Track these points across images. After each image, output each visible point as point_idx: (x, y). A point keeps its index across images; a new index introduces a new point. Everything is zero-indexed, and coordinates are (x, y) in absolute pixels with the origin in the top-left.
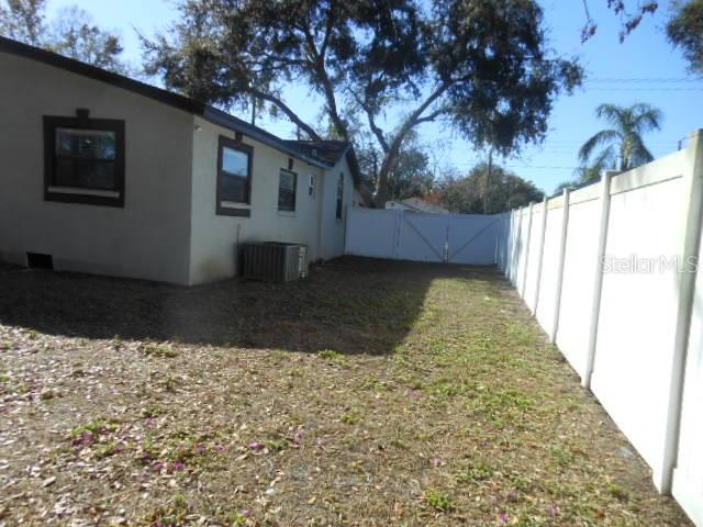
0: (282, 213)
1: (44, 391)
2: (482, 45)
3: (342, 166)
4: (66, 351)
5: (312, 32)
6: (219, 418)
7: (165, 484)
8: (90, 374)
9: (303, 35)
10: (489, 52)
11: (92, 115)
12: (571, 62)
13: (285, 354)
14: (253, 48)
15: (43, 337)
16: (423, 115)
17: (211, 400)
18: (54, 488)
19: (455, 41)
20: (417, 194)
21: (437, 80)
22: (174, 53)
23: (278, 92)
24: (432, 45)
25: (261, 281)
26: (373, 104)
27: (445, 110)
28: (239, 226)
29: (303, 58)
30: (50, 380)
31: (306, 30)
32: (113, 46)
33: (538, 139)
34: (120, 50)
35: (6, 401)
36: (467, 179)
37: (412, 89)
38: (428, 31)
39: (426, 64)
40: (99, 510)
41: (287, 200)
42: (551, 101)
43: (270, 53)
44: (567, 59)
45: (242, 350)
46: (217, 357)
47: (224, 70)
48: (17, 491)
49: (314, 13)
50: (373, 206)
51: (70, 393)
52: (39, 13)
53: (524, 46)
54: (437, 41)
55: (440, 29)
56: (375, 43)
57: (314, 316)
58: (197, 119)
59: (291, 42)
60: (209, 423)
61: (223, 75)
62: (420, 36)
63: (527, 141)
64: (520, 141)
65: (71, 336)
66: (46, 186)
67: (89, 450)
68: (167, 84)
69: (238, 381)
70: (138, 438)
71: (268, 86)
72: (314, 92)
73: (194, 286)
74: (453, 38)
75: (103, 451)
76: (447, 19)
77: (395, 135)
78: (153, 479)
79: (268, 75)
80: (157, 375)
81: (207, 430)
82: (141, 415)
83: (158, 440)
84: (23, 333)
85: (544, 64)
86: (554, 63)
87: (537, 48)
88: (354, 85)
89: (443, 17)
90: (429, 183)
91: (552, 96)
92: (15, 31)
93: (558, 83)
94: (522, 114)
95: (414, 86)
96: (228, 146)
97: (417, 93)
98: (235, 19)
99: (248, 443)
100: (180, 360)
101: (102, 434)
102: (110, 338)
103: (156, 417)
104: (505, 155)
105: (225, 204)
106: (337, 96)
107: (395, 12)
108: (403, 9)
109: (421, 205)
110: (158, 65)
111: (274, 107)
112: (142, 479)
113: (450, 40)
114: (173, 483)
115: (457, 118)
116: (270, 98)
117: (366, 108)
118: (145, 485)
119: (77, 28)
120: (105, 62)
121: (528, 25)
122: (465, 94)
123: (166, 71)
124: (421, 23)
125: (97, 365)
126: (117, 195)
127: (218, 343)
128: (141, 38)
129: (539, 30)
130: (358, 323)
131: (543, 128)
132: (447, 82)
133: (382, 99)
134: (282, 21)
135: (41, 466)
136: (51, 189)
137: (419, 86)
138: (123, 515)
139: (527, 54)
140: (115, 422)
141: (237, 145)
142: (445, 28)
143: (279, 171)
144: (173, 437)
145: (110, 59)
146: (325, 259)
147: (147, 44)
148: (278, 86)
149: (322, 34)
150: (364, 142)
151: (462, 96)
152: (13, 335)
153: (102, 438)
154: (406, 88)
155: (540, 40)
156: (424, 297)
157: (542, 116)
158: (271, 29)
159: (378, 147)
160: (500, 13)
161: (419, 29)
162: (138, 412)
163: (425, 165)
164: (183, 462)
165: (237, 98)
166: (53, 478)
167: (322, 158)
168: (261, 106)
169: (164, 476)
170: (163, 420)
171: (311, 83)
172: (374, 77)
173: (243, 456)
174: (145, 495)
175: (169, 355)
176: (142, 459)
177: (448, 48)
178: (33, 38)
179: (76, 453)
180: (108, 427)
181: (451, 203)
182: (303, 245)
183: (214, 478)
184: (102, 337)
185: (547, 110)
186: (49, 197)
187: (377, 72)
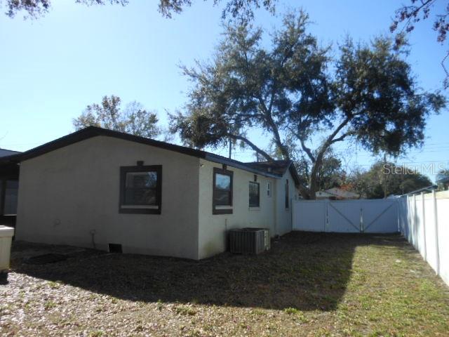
0: (251, 209)
2: (371, 91)
3: (287, 175)
4: (132, 312)
5: (263, 98)
8: (146, 329)
9: (258, 100)
10: (376, 95)
11: (145, 164)
12: (435, 93)
13: (262, 311)
14: (229, 111)
15: (119, 301)
16: (335, 138)
19: (353, 92)
20: (336, 185)
21: (343, 116)
22: (185, 120)
23: (245, 134)
24: (338, 96)
25: (241, 254)
26: (303, 134)
27: (350, 133)
28: (226, 220)
29: (258, 113)
31: (259, 97)
32: (153, 119)
33: (418, 144)
34: (157, 121)
36: (369, 173)
37: (327, 123)
38: (334, 89)
39: (335, 108)
41: (254, 200)
42: (424, 120)
43: (239, 113)
44: (432, 92)
45: (235, 308)
46: (220, 314)
47: (213, 125)
49: (264, 87)
50: (307, 198)
52: (117, 107)
53: (400, 89)
54: (340, 93)
55: (342, 86)
56: (302, 100)
57: (278, 280)
58: (201, 160)
59: (252, 105)
61: (213, 128)
62: (330, 92)
63: (410, 146)
64: (405, 146)
65: (134, 301)
66: (120, 205)
71: (238, 131)
72: (266, 131)
74: (351, 90)
76: (346, 79)
77: (318, 151)
79: (239, 125)
80: (185, 330)
84: (108, 299)
85: (415, 97)
86: (423, 96)
87: (409, 89)
88: (290, 125)
89: (343, 79)
90: (343, 178)
91: (425, 116)
93: (427, 108)
94: (404, 130)
95: (329, 121)
96: (219, 173)
97: (331, 125)
98: (219, 98)
100: (197, 317)
102: (156, 301)
104: (395, 156)
105: (217, 208)
106: (280, 132)
107: (313, 81)
108: (318, 78)
109: (339, 193)
110: (177, 127)
111: (242, 143)
113: (349, 91)
115: (359, 137)
116: (240, 137)
117: (299, 137)
119: (136, 112)
121: (401, 76)
122: (363, 122)
123: (181, 130)
124: (329, 85)
125: (150, 322)
126: (157, 207)
127: (220, 303)
128: (168, 114)
129: (409, 78)
130: (308, 284)
131: (421, 137)
132: (349, 116)
133: (308, 130)
134: (245, 95)
136: (123, 207)
137: (331, 121)
139: (402, 92)
141: (224, 171)
142: (345, 85)
143: (248, 183)
145: (152, 126)
146: (280, 234)
147: (171, 117)
148: (244, 130)
149: (269, 99)
150: (298, 156)
151: (361, 124)
152: (103, 300)
154: (324, 123)
155: (411, 83)
156: (351, 262)
157: (419, 130)
158: (239, 99)
159: (307, 158)
160: (380, 71)
161: (329, 88)
163: (340, 166)
165: (221, 140)
167: (274, 172)
168: (235, 143)
171: (264, 127)
172: (303, 119)
175: (192, 314)
177: (349, 96)
178: (114, 120)
181: (360, 189)
182: (266, 229)
185: (422, 126)
186: (121, 211)
187: (304, 116)
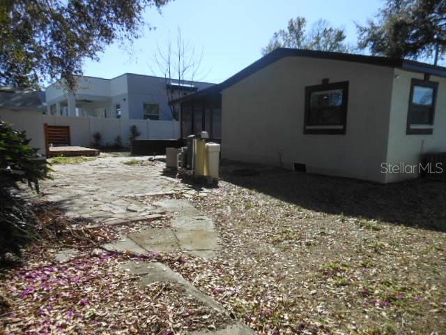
1: (307, 241)
4: (316, 219)
6: (413, 278)
7: (379, 314)
8: (329, 235)
11: (331, 82)
14: (439, 9)
15: (304, 210)
17: (406, 264)
18: (315, 297)
22: (378, 30)
28: (423, 141)
30: (309, 235)
32: (340, 37)
34: (344, 38)
35: (290, 243)
40: (341, 318)
45: (428, 231)
46: (409, 234)
47: (414, 32)
48: (299, 293)
51: (320, 244)
52: (303, 29)
58: (397, 71)
60: (406, 279)
61: (414, 35)
65: (318, 211)
66: (305, 126)
67: (332, 280)
68: (373, 52)
69: (426, 253)
70: (359, 279)
73: (389, 184)
75: (340, 282)
78: (371, 308)
80: (368, 241)
81: (405, 284)
82: (359, 264)
83: (372, 283)
84: (295, 207)
92: (291, 43)
96: (417, 85)
99: (439, 300)
100: (381, 233)
101: (339, 271)
102: (339, 214)
103: (369, 267)
105: (413, 127)
110: (367, 41)
112: (364, 306)
114: (384, 314)
118: (366, 310)
119: (321, 32)
120: (335, 48)
123: (372, 43)
125: (332, 229)
126: (341, 127)
128: (358, 26)
135: (309, 282)
136: (308, 128)
138: (354, 325)
140: (345, 266)
141: (424, 83)
144: (382, 283)
145: (338, 45)
147: (361, 29)
152: (290, 208)
153: (338, 274)
162: (358, 263)
164: (390, 302)
165: (424, 48)
166: (315, 291)
169: (378, 308)
170: (374, 271)
173: (436, 310)
174: (367, 317)
175: (375, 229)
176: (363, 293)
178: (299, 44)
179: (325, 279)
180: (341, 268)
183: (413, 320)
184: (334, 213)
186: (307, 132)
